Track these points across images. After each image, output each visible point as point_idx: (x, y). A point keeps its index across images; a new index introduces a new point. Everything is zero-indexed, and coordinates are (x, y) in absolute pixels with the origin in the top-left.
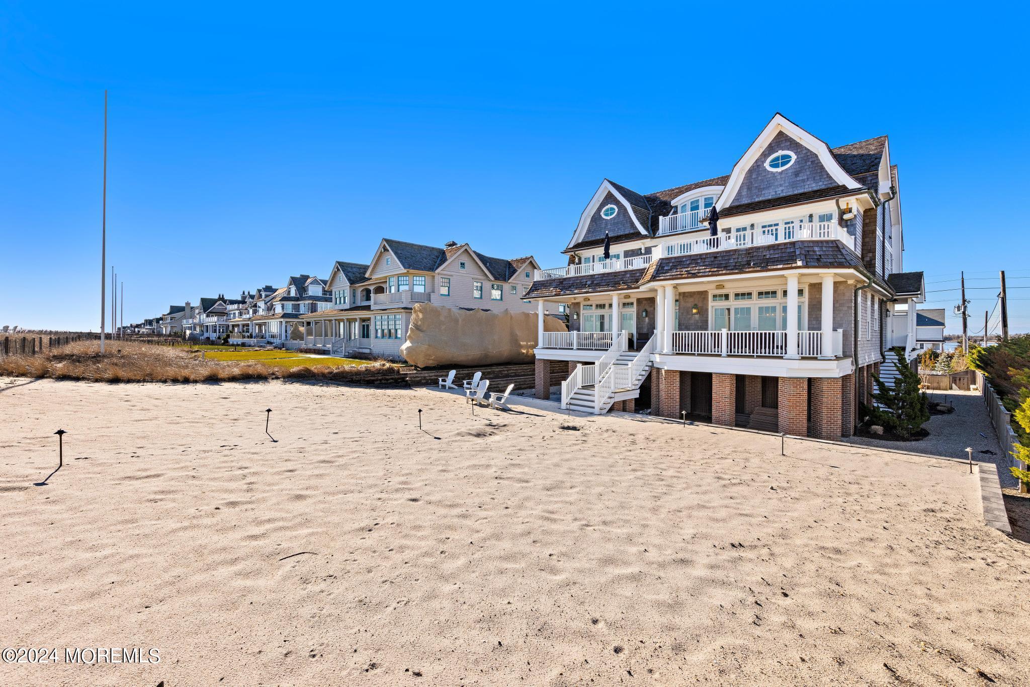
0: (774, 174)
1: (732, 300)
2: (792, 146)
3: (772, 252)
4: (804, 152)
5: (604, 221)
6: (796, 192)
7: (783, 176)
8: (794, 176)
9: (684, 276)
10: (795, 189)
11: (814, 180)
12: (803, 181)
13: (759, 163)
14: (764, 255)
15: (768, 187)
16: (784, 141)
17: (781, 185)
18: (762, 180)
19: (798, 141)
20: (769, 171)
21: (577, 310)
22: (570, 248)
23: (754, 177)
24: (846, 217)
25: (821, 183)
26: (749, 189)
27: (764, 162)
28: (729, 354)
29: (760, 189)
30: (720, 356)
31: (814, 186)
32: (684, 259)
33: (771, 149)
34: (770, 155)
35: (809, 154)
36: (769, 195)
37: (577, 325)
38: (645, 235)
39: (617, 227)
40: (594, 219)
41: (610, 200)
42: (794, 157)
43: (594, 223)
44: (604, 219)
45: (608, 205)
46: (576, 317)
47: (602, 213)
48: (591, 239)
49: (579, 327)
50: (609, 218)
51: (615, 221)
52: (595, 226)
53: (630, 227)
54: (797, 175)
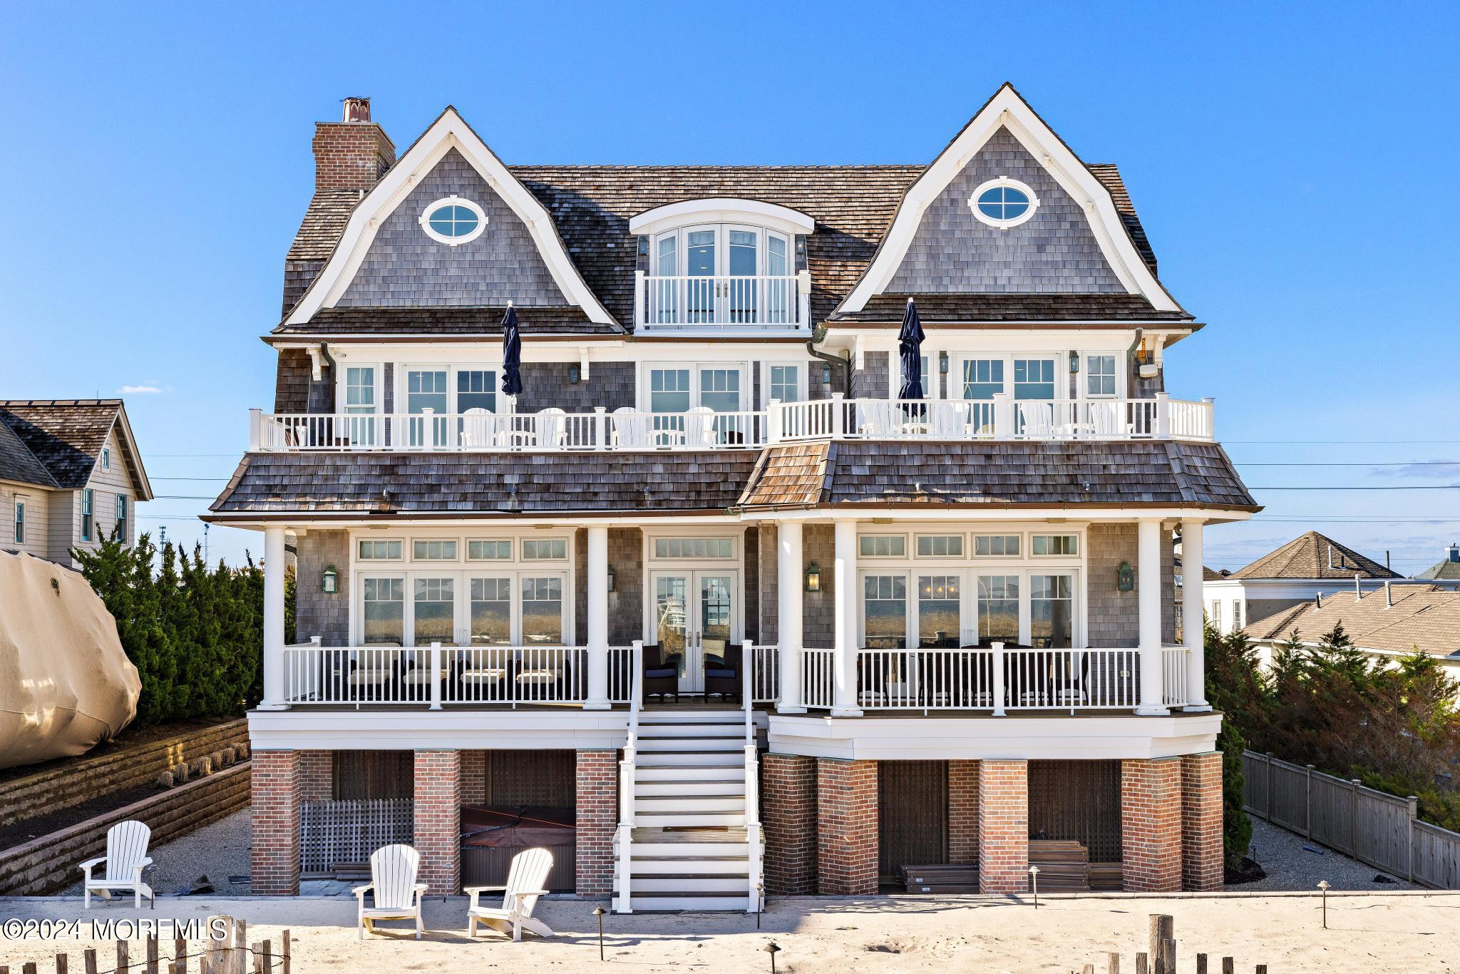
0: (991, 232)
1: (911, 556)
2: (1030, 171)
3: (1118, 459)
4: (1056, 195)
5: (433, 250)
6: (1040, 290)
7: (1011, 242)
8: (1034, 249)
9: (918, 500)
10: (1037, 281)
11: (1077, 268)
12: (1054, 265)
13: (955, 195)
14: (1105, 467)
15: (978, 262)
16: (1011, 156)
17: (1007, 265)
18: (963, 241)
19: (1044, 163)
20: (978, 222)
21: (334, 559)
22: (295, 327)
23: (943, 227)
24: (1146, 371)
25: (1090, 280)
26: (933, 256)
27: (967, 195)
28: (1011, 707)
29: (961, 265)
30: (988, 714)
31: (1074, 284)
32: (904, 452)
33: (981, 166)
34: (980, 181)
35: (1064, 202)
36: (979, 283)
37: (334, 613)
38: (608, 326)
39: (484, 278)
40: (387, 235)
41: (456, 181)
42: (1034, 203)
43: (389, 250)
44: (433, 242)
45: (446, 195)
46: (330, 584)
47: (424, 220)
48: (375, 304)
49: (341, 620)
50: (454, 241)
51: (478, 257)
52: (394, 258)
53: (534, 287)
54: (1041, 248)
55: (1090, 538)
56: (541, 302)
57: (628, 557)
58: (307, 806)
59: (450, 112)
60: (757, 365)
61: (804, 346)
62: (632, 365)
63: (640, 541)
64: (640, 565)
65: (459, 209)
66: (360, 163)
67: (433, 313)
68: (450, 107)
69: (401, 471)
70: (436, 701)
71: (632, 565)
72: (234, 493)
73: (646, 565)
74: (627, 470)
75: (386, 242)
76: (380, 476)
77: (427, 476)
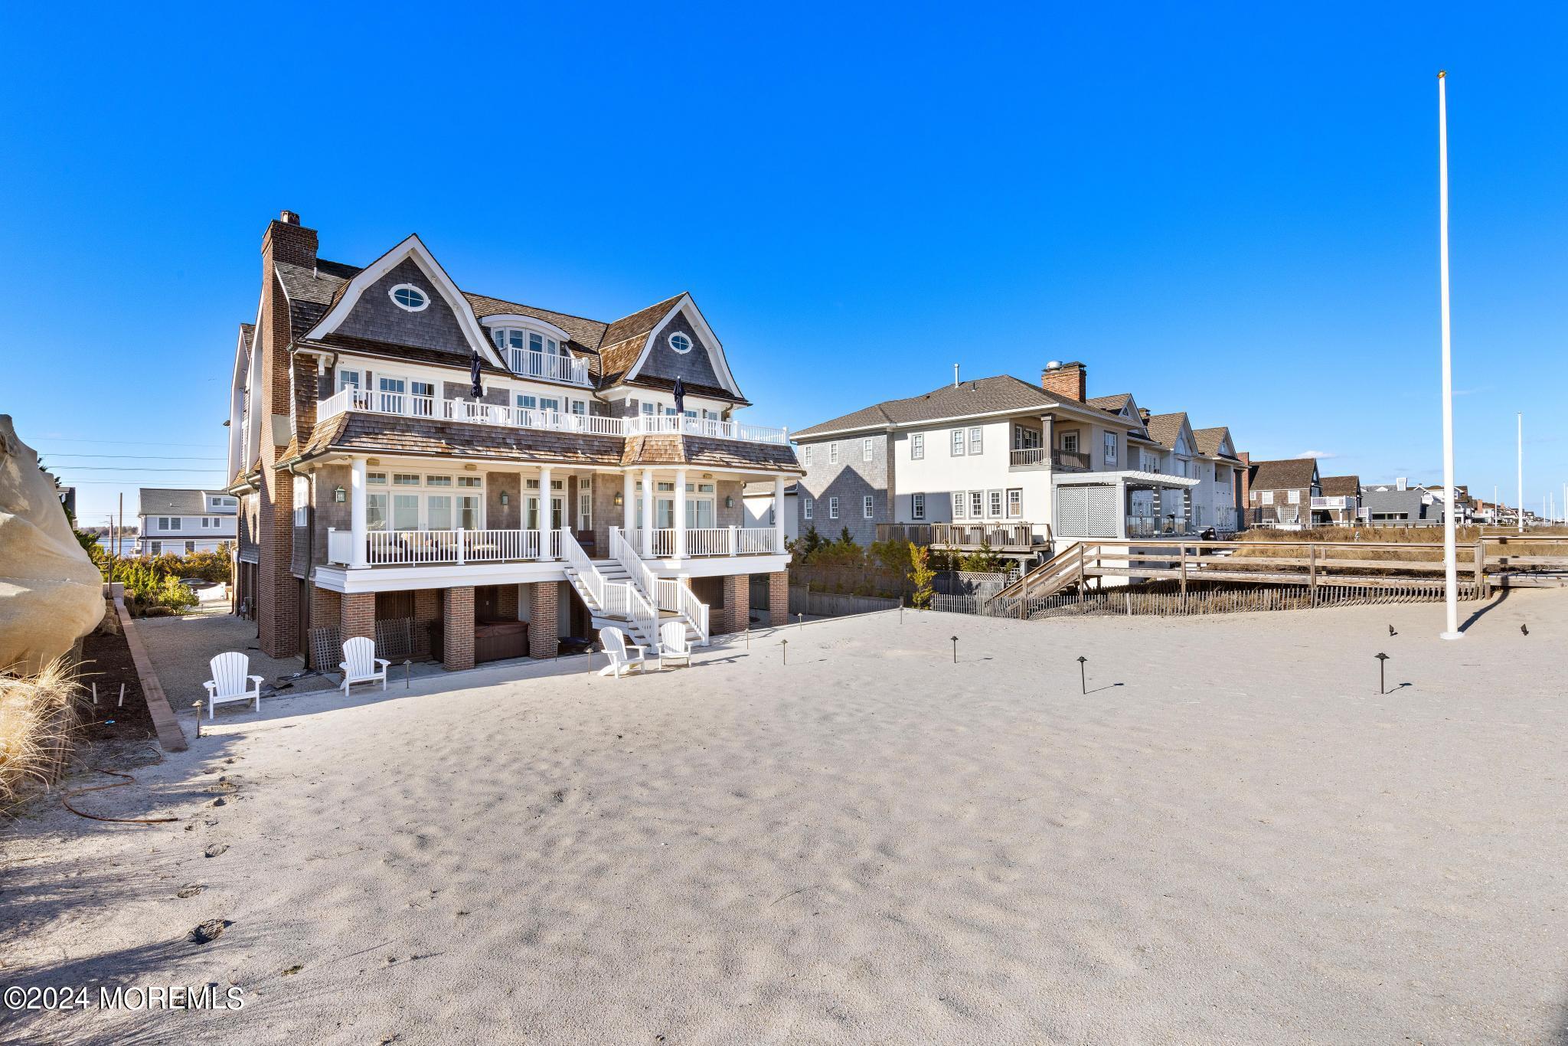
0: (676, 354)
2: (690, 331)
4: (698, 343)
5: (397, 311)
7: (683, 360)
8: (689, 364)
11: (702, 374)
12: (695, 372)
13: (663, 336)
15: (672, 366)
16: (684, 323)
19: (696, 329)
20: (672, 349)
21: (341, 482)
22: (314, 341)
25: (707, 380)
27: (667, 336)
29: (664, 366)
31: (700, 379)
37: (342, 514)
38: (502, 369)
39: (428, 332)
40: (368, 297)
41: (411, 276)
42: (691, 345)
43: (369, 306)
44: (397, 307)
45: (406, 282)
46: (340, 497)
47: (392, 293)
48: (360, 336)
49: (346, 518)
50: (411, 309)
51: (425, 321)
52: (372, 312)
53: (456, 343)
54: (693, 364)
55: (718, 486)
56: (460, 352)
57: (513, 488)
58: (324, 629)
59: (414, 236)
60: (567, 399)
61: (591, 393)
62: (508, 391)
63: (519, 480)
64: (519, 492)
65: (412, 292)
66: (305, 251)
67: (401, 347)
68: (415, 234)
69: (448, 431)
70: (461, 559)
71: (516, 491)
72: (343, 435)
73: (523, 492)
74: (566, 441)
75: (367, 301)
76: (436, 433)
77: (464, 435)
